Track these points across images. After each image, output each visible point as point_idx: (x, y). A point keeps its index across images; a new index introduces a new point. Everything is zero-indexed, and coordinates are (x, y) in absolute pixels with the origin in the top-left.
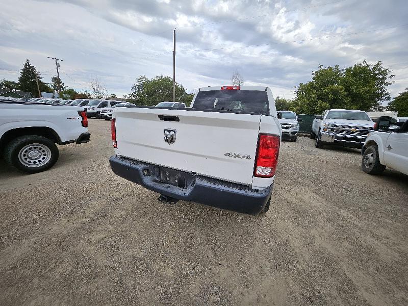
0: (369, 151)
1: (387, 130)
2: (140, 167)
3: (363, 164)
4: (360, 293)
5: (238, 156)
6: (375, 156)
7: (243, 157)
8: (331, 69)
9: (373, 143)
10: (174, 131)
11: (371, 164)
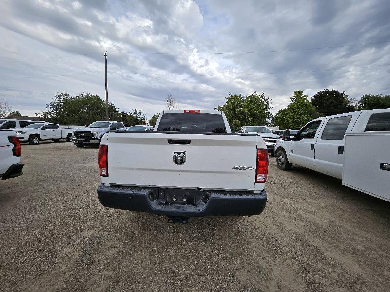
0: (280, 154)
1: (289, 139)
2: (145, 193)
3: (278, 163)
4: (326, 254)
5: (243, 168)
6: (284, 157)
7: (247, 169)
8: (237, 97)
9: (281, 149)
10: (184, 153)
11: (283, 163)
